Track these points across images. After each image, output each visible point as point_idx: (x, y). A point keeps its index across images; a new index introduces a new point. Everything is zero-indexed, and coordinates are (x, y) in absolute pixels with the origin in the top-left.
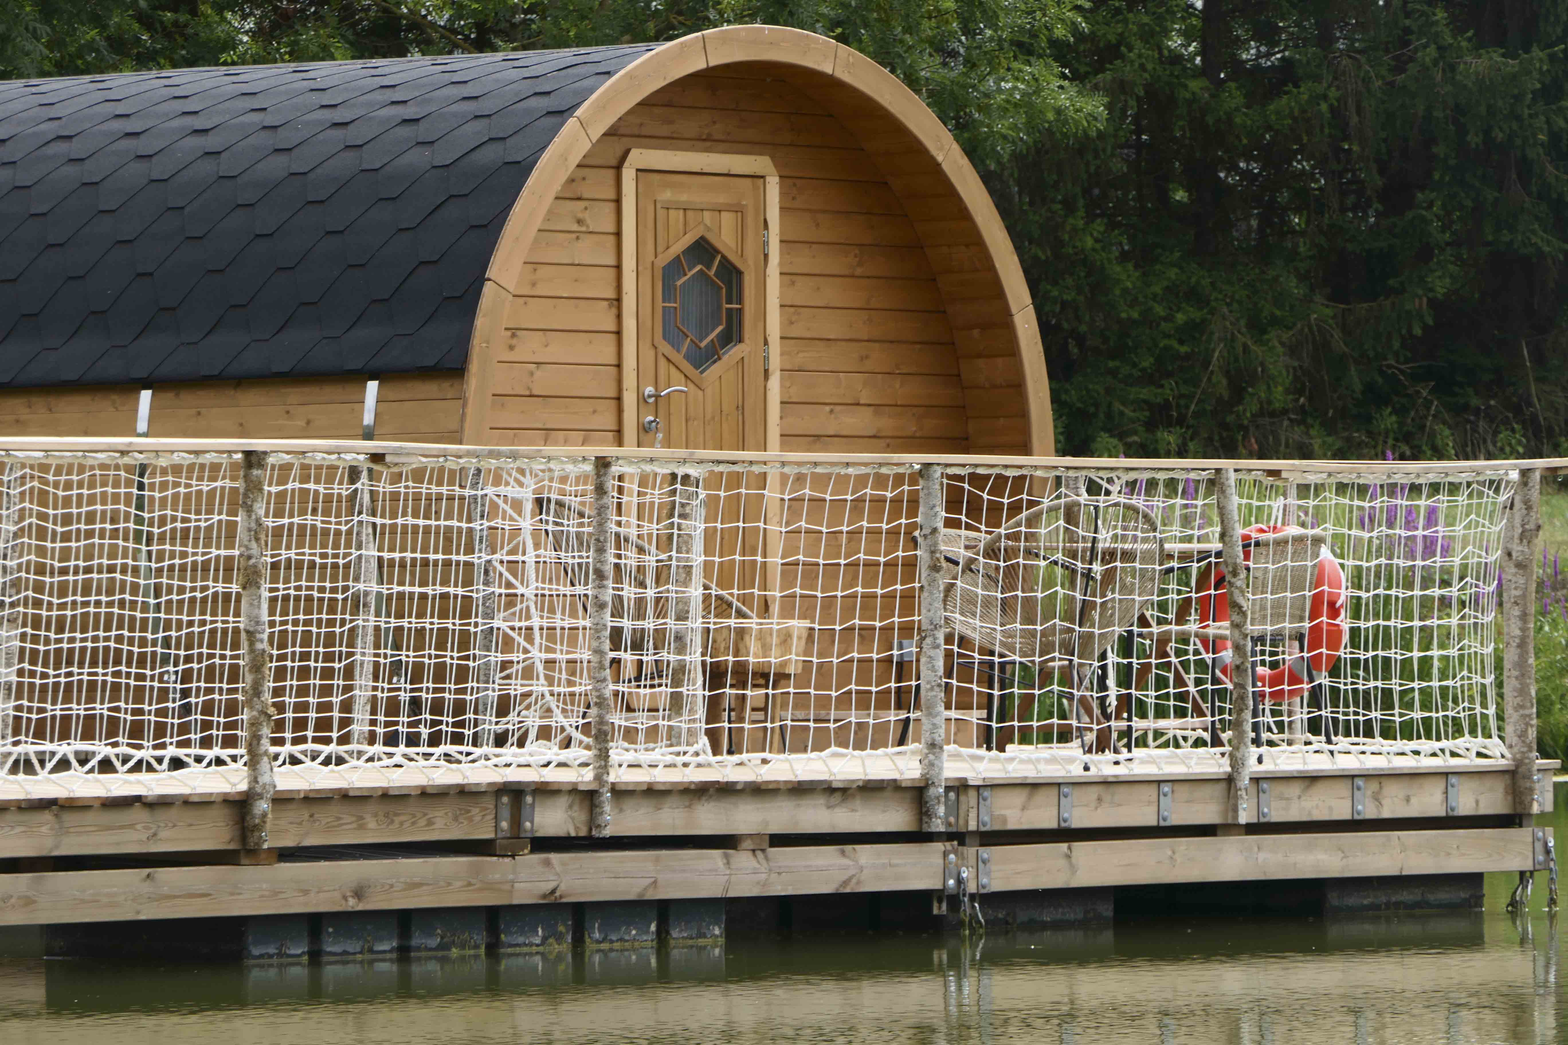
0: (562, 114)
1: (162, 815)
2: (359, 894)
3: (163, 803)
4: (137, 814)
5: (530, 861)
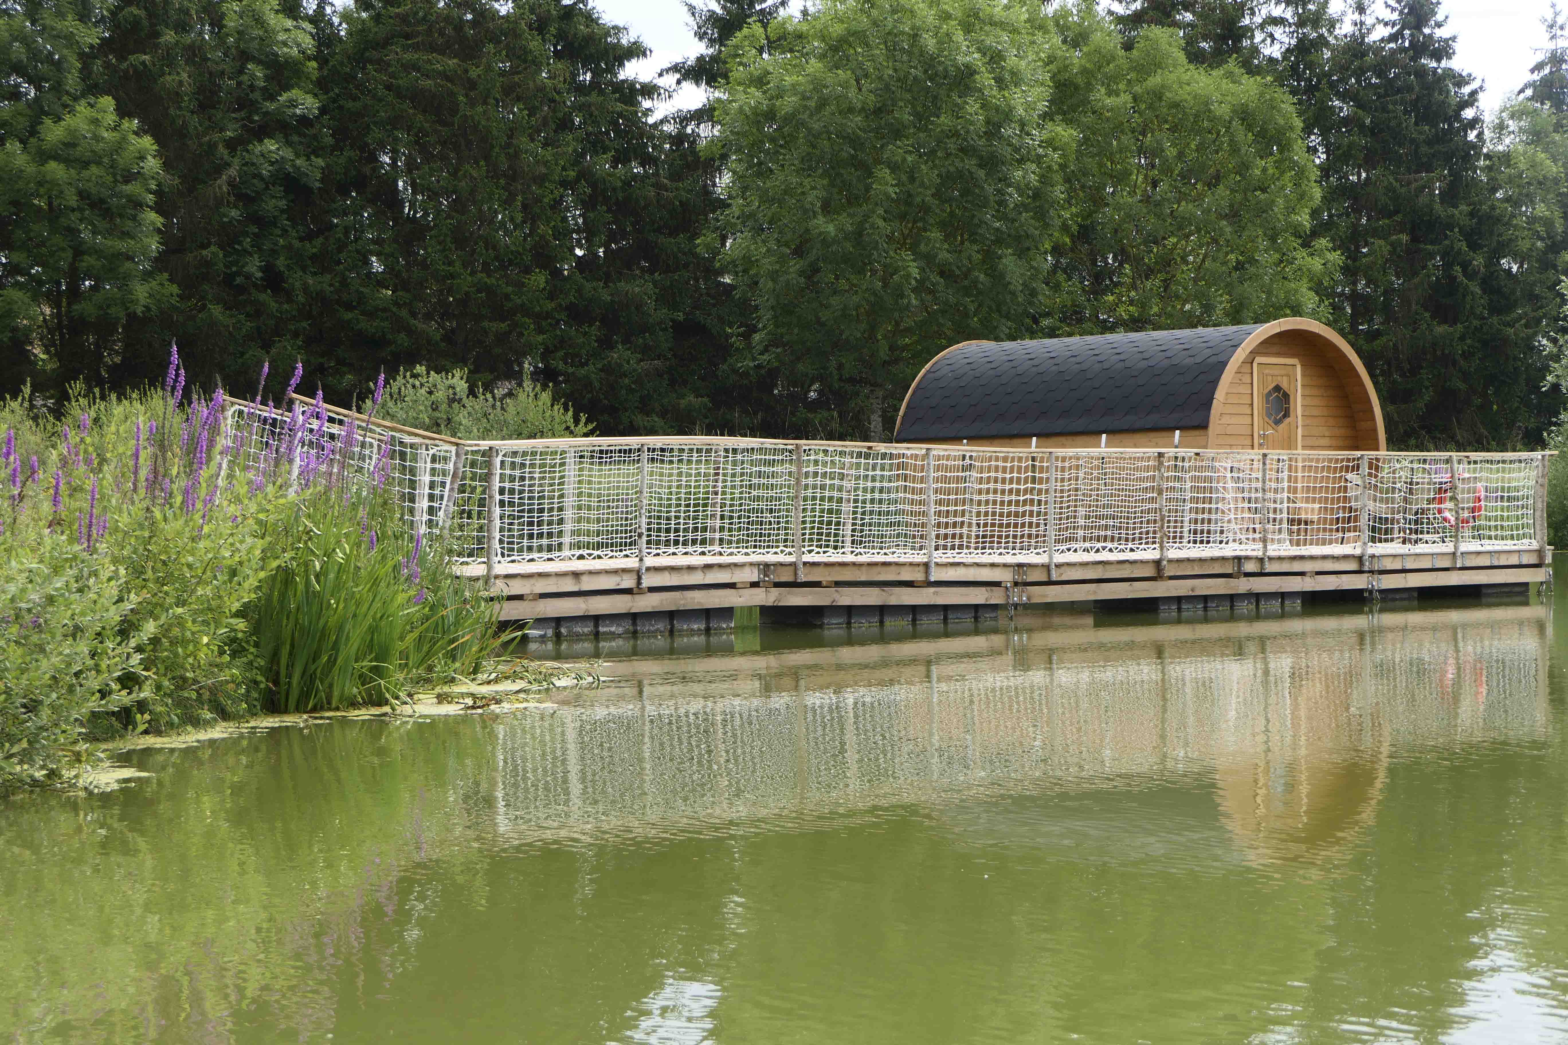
2: (1193, 590)
5: (1243, 580)
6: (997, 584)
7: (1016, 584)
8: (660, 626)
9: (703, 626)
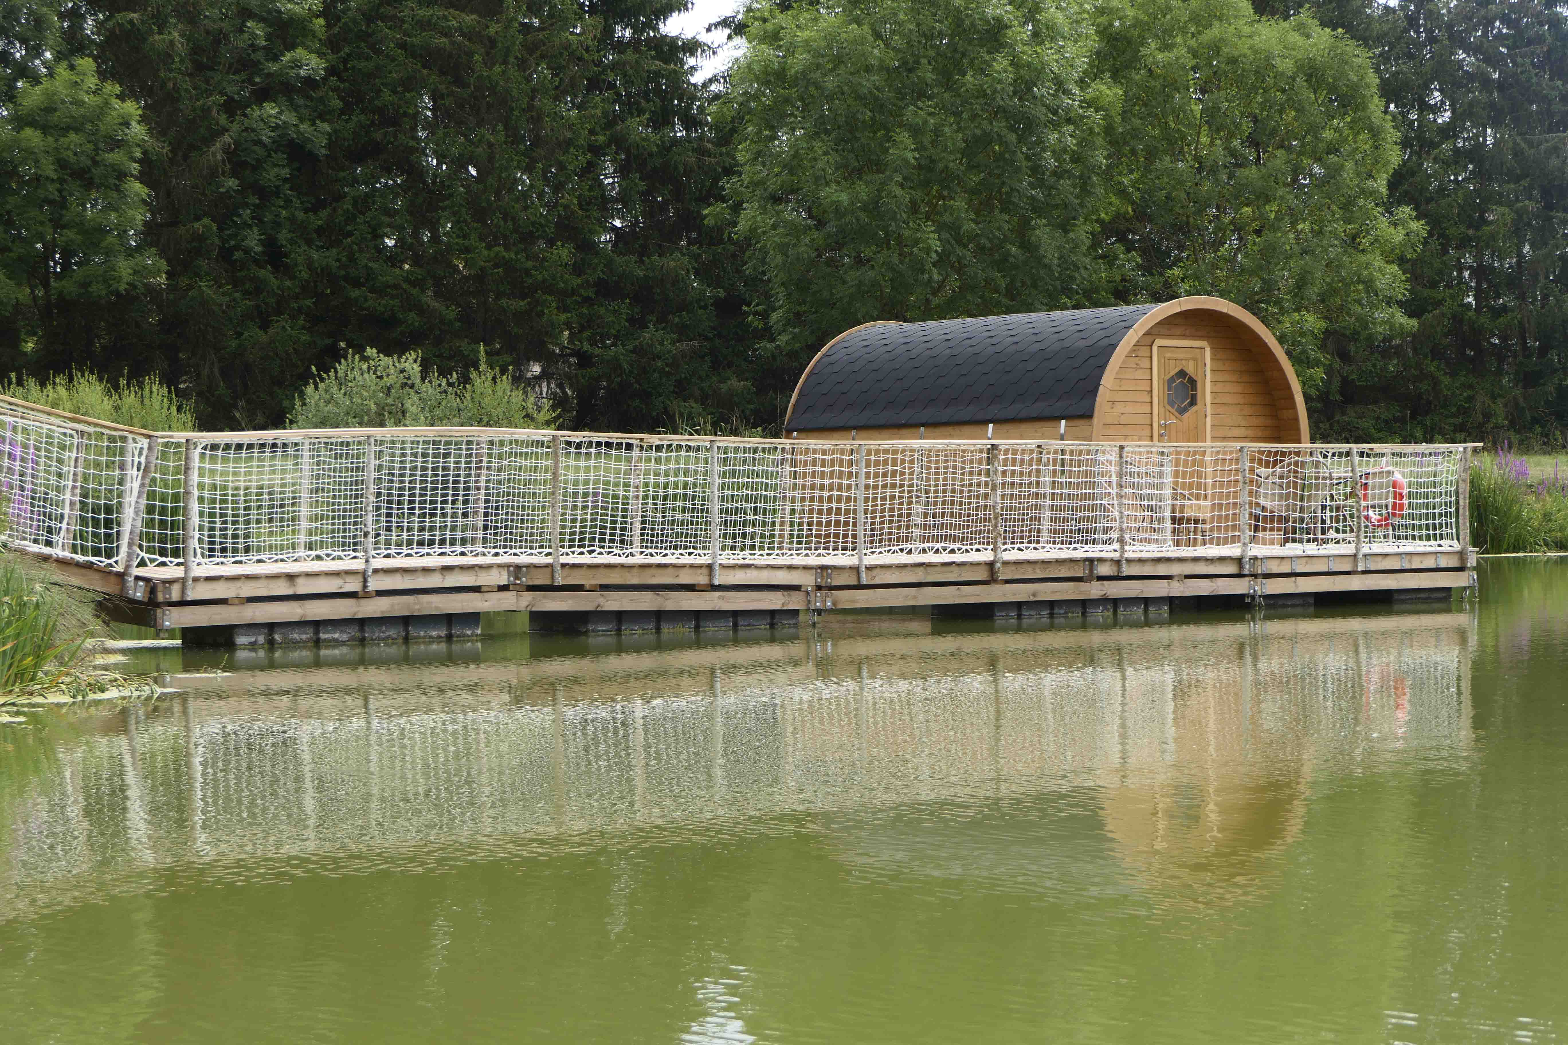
0: (1129, 327)
1: (963, 568)
2: (1034, 595)
3: (963, 564)
4: (954, 568)
5: (1096, 584)
6: (796, 588)
7: (819, 588)
8: (392, 632)
9: (443, 633)
